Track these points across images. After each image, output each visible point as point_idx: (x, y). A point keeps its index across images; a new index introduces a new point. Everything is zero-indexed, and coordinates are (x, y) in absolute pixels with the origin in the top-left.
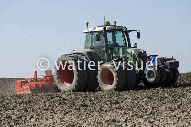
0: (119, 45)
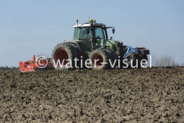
0: (100, 37)
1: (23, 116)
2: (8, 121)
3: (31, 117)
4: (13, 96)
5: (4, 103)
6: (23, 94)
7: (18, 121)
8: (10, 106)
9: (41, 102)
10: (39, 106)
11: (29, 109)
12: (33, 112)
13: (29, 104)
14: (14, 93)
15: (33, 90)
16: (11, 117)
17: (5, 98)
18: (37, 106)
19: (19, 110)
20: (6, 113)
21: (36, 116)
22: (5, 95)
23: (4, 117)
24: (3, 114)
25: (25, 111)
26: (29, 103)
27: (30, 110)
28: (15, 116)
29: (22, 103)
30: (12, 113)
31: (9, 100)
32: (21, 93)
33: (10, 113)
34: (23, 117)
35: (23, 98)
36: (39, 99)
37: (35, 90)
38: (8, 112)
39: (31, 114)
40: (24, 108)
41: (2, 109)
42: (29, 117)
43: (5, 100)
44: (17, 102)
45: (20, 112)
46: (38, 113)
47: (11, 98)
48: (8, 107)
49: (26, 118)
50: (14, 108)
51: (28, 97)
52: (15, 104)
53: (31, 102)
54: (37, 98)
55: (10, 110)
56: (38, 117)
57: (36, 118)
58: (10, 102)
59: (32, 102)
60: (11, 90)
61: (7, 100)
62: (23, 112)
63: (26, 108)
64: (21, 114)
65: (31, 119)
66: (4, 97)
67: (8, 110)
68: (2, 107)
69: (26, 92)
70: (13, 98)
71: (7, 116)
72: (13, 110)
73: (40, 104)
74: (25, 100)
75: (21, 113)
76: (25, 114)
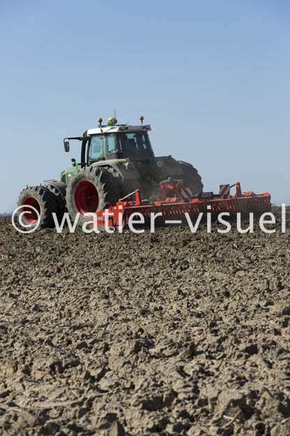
1: (180, 292)
2: (155, 300)
3: (193, 294)
4: (157, 258)
5: (143, 269)
6: (172, 254)
7: (172, 301)
8: (154, 275)
9: (206, 266)
10: (203, 274)
11: (187, 280)
12: (196, 284)
13: (186, 271)
14: (157, 252)
15: (189, 247)
16: (158, 294)
17: (143, 262)
18: (200, 273)
19: (172, 282)
20: (148, 287)
21: (203, 292)
22: (142, 255)
23: (147, 294)
24: (144, 289)
25: (182, 283)
26: (185, 269)
27: (190, 281)
28: (166, 292)
29: (175, 269)
30: (159, 286)
31: (150, 265)
32: (169, 251)
33: (156, 287)
34: (179, 294)
35: (174, 261)
36: (203, 262)
37: (193, 247)
38: (152, 285)
39: (193, 288)
40: (179, 277)
41: (142, 281)
42: (190, 295)
43: (144, 264)
44: (165, 268)
45: (173, 285)
46: (203, 287)
47: (154, 260)
48: (150, 277)
49: (185, 295)
50: (161, 279)
51: (183, 259)
52: (162, 271)
53: (188, 267)
54: (199, 261)
55: (156, 281)
56: (205, 293)
57: (201, 295)
58: (152, 269)
59: (190, 267)
60: (152, 247)
61: (148, 265)
62: (179, 285)
63: (181, 277)
64: (174, 288)
65: (194, 298)
66: (142, 260)
67: (152, 282)
68: (141, 277)
69: (177, 250)
70: (157, 261)
71: (151, 293)
72: (160, 282)
73: (204, 271)
74: (179, 264)
75: (175, 286)
76: (182, 289)
